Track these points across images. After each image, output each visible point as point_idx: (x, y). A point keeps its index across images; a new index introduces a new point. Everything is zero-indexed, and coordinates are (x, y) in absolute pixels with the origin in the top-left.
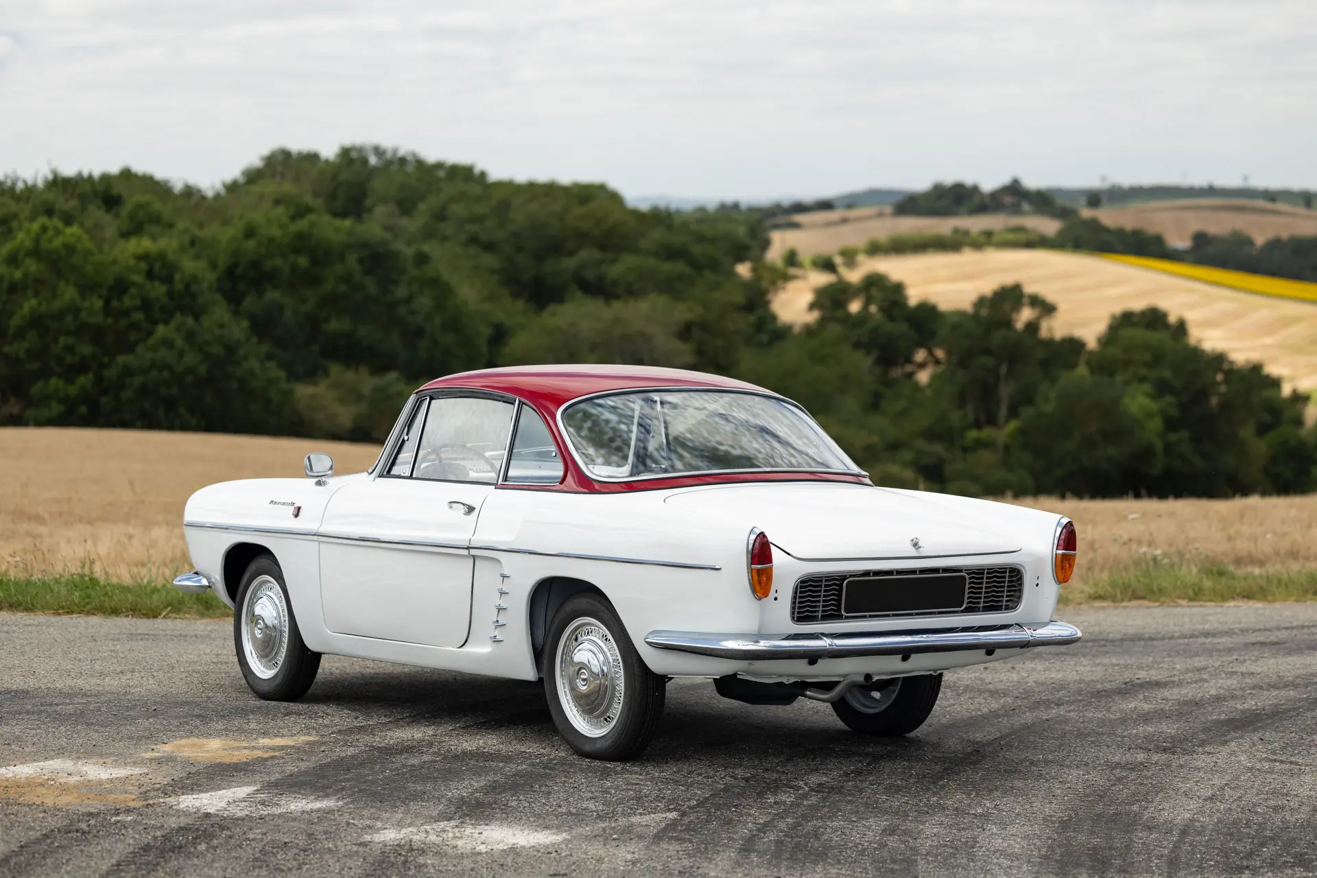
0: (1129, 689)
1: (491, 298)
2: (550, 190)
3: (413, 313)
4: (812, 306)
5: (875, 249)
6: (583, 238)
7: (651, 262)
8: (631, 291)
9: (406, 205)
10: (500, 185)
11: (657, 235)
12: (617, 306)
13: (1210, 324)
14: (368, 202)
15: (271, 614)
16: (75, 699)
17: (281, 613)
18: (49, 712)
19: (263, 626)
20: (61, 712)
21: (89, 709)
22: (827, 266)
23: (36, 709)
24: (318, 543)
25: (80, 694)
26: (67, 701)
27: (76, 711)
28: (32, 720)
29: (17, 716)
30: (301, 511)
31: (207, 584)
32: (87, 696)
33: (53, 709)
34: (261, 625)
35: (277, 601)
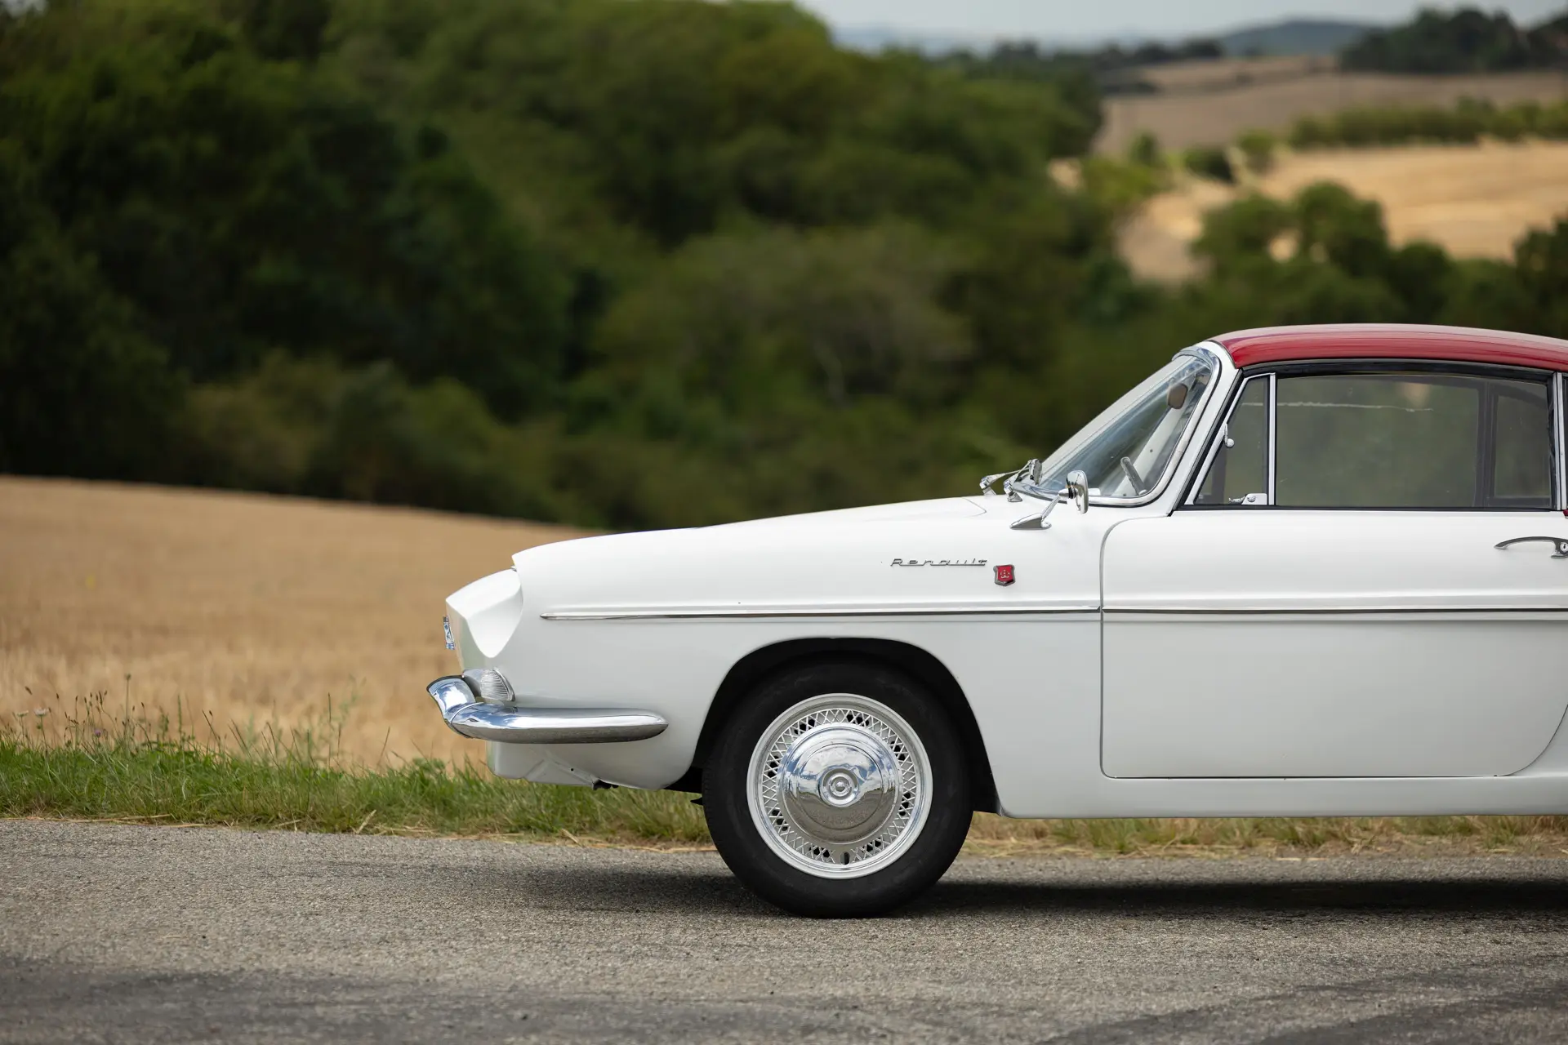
1: (573, 220)
3: (420, 245)
4: (1199, 248)
5: (1309, 138)
6: (749, 106)
7: (885, 155)
8: (847, 209)
9: (405, 39)
11: (896, 98)
14: (331, 31)
15: (873, 762)
16: (334, 993)
17: (896, 760)
18: (304, 1020)
19: (852, 784)
20: (327, 1019)
21: (383, 1015)
22: (1217, 168)
23: (271, 1011)
24: (1099, 625)
25: (336, 983)
26: (321, 997)
27: (359, 1016)
28: (284, 1035)
29: (245, 1027)
30: (1017, 574)
31: (661, 721)
32: (353, 987)
33: (306, 1013)
34: (846, 782)
35: (878, 738)
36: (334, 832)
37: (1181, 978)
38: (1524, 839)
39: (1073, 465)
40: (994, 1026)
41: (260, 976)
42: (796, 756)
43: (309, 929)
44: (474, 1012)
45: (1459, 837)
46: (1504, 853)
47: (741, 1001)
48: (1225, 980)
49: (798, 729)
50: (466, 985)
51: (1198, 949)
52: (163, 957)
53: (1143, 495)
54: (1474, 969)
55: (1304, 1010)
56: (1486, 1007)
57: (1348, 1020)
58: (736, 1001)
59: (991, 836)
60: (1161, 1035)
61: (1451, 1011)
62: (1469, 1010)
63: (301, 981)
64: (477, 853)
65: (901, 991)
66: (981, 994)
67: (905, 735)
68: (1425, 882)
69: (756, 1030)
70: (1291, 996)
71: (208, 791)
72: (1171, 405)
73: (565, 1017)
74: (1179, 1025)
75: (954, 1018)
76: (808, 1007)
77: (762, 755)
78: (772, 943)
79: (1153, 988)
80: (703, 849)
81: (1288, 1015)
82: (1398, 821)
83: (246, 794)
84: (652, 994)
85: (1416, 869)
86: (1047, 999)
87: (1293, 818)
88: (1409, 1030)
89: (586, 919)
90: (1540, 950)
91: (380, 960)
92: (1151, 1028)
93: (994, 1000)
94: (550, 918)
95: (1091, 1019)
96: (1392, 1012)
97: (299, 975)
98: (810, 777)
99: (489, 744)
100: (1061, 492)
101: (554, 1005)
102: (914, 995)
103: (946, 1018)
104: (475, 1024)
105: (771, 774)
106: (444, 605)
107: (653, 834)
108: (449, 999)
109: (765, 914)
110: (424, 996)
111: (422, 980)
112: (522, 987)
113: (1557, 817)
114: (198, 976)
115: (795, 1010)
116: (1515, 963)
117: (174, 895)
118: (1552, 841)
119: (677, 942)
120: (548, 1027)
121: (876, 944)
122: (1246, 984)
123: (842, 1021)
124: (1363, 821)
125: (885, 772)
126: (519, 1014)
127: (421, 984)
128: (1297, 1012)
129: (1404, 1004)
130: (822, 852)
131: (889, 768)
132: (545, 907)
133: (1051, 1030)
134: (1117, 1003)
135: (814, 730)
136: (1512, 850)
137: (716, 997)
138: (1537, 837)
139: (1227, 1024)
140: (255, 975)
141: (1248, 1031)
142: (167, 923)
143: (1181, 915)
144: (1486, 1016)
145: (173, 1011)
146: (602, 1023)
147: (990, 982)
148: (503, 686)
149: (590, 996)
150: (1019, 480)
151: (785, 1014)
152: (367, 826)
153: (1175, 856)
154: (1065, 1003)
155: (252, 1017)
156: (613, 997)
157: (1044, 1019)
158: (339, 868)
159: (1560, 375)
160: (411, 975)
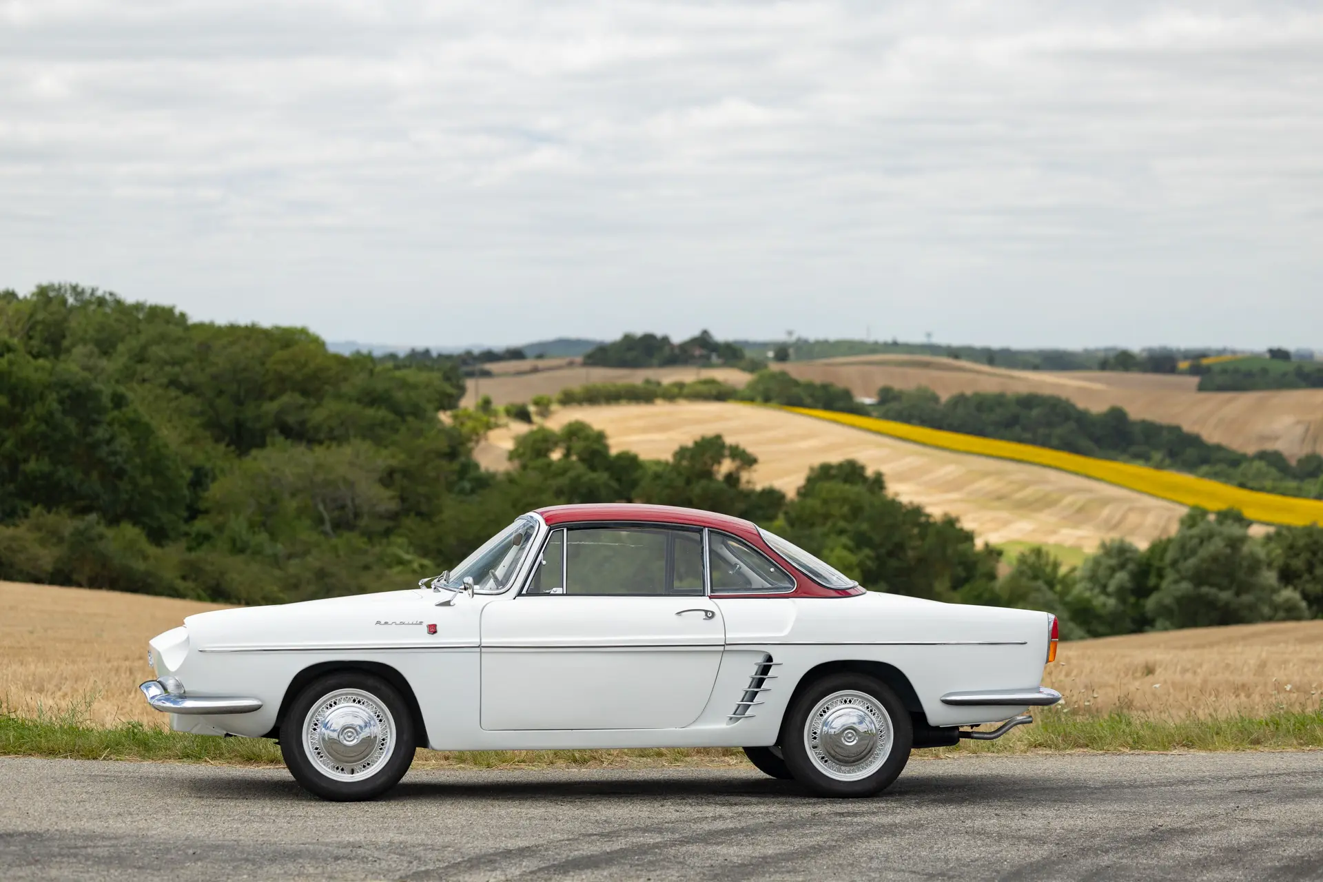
0: (1161, 836)
1: (192, 441)
2: (252, 332)
3: (114, 453)
4: (512, 455)
5: (568, 399)
6: (283, 383)
7: (354, 407)
8: (334, 436)
9: (106, 347)
10: (200, 327)
11: (360, 379)
12: (319, 451)
13: (901, 477)
14: (66, 343)
15: (366, 723)
16: (96, 842)
17: (378, 722)
18: (82, 855)
19: (355, 734)
20: (94, 854)
21: (122, 852)
22: (522, 415)
23: (65, 851)
24: (479, 654)
25: (96, 836)
26: (90, 843)
27: (110, 854)
28: (72, 863)
29: (53, 859)
30: (438, 628)
31: (260, 703)
32: (106, 838)
33: (83, 852)
34: (352, 733)
35: (369, 711)
36: (89, 759)
37: (522, 831)
38: (688, 759)
39: (466, 574)
40: (431, 855)
41: (57, 833)
42: (327, 721)
43: (81, 809)
44: (168, 851)
45: (656, 758)
46: (678, 766)
47: (303, 844)
48: (544, 831)
49: (329, 706)
50: (163, 837)
51: (529, 816)
52: (7, 823)
53: (501, 589)
54: (667, 824)
55: (584, 846)
56: (673, 843)
57: (606, 850)
58: (300, 844)
59: (423, 759)
60: (513, 859)
61: (656, 846)
62: (665, 846)
63: (79, 835)
64: (162, 770)
65: (383, 839)
66: (423, 840)
67: (383, 710)
68: (640, 781)
69: (311, 859)
70: (576, 839)
71: (23, 738)
72: (514, 543)
73: (215, 853)
74: (522, 854)
75: (410, 852)
76: (336, 847)
77: (310, 720)
78: (316, 815)
79: (508, 836)
80: (277, 767)
81: (576, 849)
82: (626, 750)
83: (43, 740)
84: (257, 841)
85: (636, 774)
86: (456, 841)
87: (573, 750)
88: (636, 855)
89: (221, 803)
90: (699, 815)
91: (118, 825)
92: (508, 856)
93: (429, 842)
94: (203, 803)
95: (478, 852)
96: (627, 846)
97: (77, 833)
98: (334, 731)
99: (171, 714)
100: (460, 587)
101: (209, 847)
102: (389, 840)
103: (406, 852)
104: (169, 857)
105: (315, 729)
106: (148, 644)
107: (252, 760)
108: (155, 844)
109: (310, 800)
110: (142, 842)
111: (140, 834)
112: (191, 838)
113: (705, 748)
114: (27, 833)
115: (330, 848)
116: (687, 821)
117: (10, 792)
118: (702, 760)
119: (268, 814)
120: (206, 858)
121: (368, 815)
122: (554, 833)
123: (354, 854)
124: (608, 751)
125: (372, 728)
126: (191, 852)
127: (140, 836)
128: (580, 847)
129: (633, 843)
130: (340, 768)
131: (374, 726)
132: (200, 797)
133: (459, 857)
134: (491, 843)
135: (336, 707)
136: (683, 764)
137: (290, 842)
138: (695, 758)
139: (546, 853)
140: (56, 832)
141: (557, 856)
142: (8, 806)
143: (520, 799)
144: (673, 848)
145: (15, 851)
146: (233, 856)
147: (427, 833)
148: (179, 686)
149: (226, 842)
150: (439, 581)
151: (325, 851)
152: (106, 756)
153: (515, 769)
154: (465, 843)
155: (55, 854)
156: (238, 843)
157: (455, 852)
158: (93, 778)
159: (706, 529)
160: (134, 832)
